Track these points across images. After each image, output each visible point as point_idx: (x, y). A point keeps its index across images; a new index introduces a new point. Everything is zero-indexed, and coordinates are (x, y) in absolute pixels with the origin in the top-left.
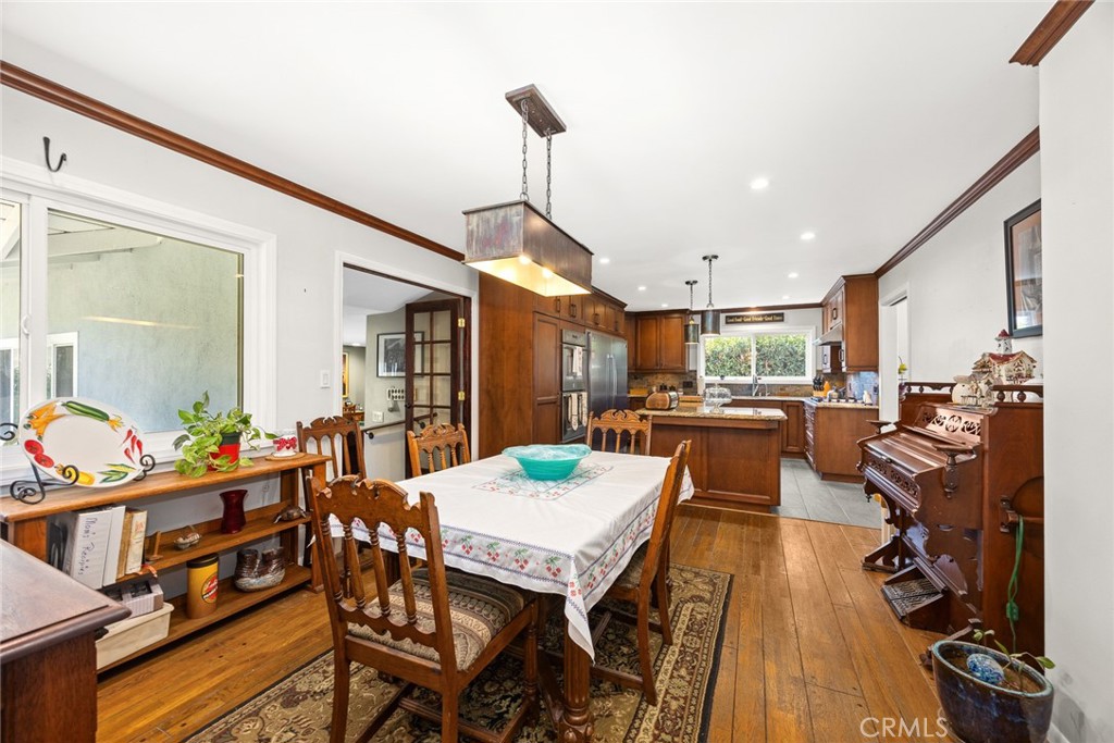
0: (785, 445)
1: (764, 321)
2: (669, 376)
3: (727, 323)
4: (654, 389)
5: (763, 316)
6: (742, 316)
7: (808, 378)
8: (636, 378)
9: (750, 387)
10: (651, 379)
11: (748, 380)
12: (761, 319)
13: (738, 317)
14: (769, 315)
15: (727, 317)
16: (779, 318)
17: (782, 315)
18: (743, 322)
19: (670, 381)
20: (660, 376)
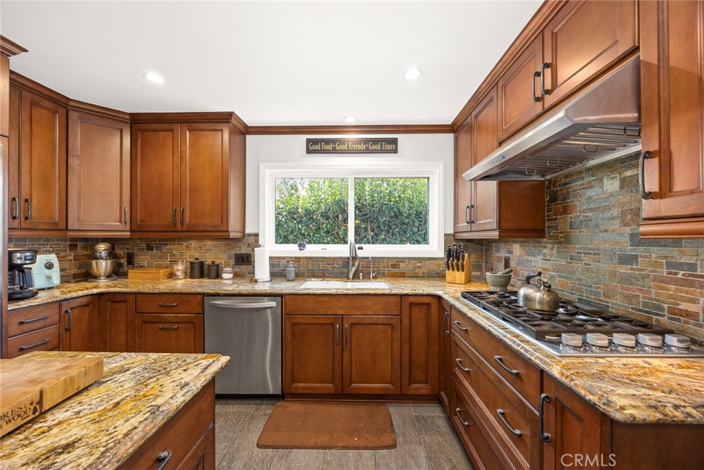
0: (406, 381)
1: (367, 151)
2: (209, 244)
3: (309, 151)
4: (180, 268)
5: (366, 141)
6: (334, 141)
7: (434, 248)
8: (150, 248)
9: (346, 262)
10: (175, 249)
11: (341, 251)
12: (363, 147)
13: (327, 142)
14: (376, 141)
15: (308, 141)
16: (390, 147)
17: (395, 141)
18: (334, 151)
19: (211, 253)
20: (194, 244)
